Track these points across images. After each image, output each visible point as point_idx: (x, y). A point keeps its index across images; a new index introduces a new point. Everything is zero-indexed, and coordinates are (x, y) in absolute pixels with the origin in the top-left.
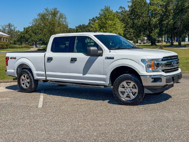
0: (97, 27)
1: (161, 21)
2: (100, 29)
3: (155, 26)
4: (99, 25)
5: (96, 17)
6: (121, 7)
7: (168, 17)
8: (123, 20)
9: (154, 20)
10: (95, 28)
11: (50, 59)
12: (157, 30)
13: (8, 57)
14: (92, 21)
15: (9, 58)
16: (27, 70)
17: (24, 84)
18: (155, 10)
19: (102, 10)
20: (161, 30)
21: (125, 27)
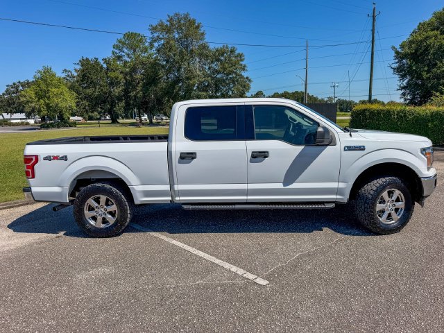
0: (33, 96)
1: (126, 91)
2: (39, 99)
3: (119, 99)
4: (36, 94)
5: (19, 82)
6: (65, 71)
7: (134, 88)
8: (71, 88)
9: (117, 91)
10: (30, 98)
11: (187, 157)
12: (123, 104)
13: (36, 157)
14: (12, 88)
15: (41, 159)
16: (107, 186)
17: (94, 218)
18: (117, 78)
19: (39, 72)
20: (128, 104)
21: (77, 98)
